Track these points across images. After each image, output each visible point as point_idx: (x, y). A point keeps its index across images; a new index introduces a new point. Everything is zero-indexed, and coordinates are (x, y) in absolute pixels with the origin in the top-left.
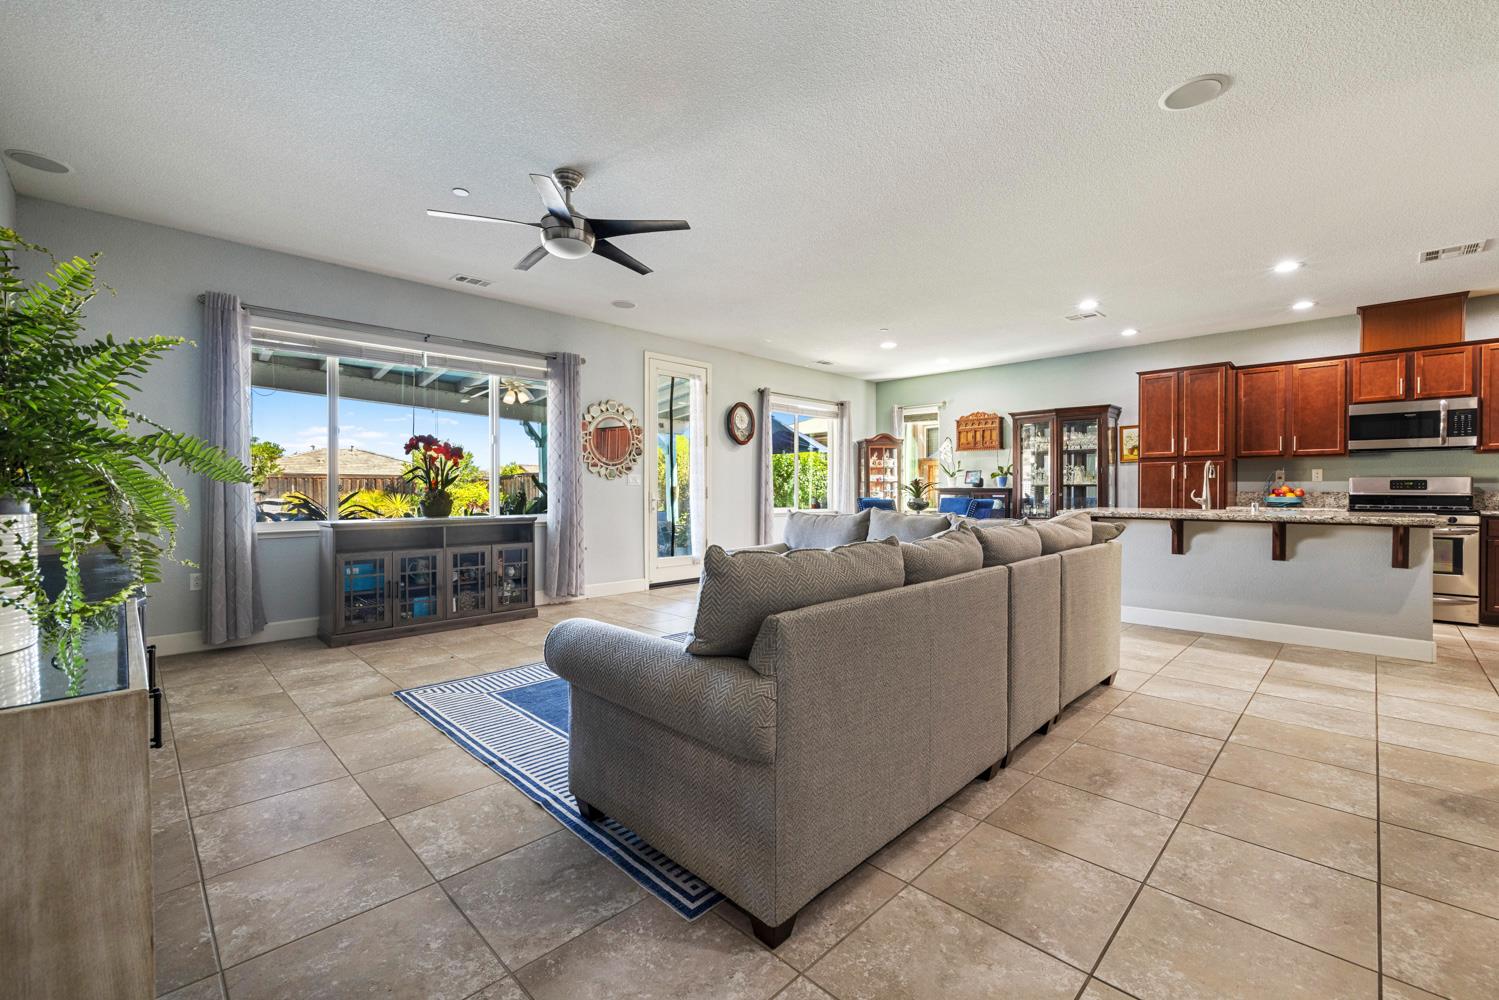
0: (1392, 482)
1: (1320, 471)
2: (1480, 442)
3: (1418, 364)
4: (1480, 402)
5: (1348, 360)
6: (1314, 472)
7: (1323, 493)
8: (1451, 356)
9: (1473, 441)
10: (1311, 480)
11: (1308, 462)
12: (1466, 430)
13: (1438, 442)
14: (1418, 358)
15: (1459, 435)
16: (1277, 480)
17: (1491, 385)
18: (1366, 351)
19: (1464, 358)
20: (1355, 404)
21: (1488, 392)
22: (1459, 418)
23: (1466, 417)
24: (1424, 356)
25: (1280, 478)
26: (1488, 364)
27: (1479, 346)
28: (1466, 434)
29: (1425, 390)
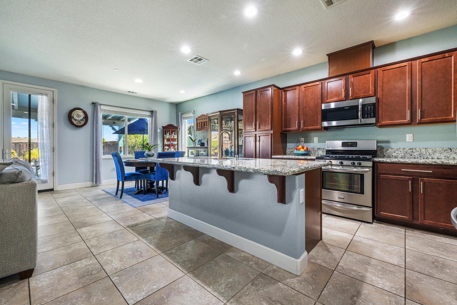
0: (343, 143)
1: (317, 138)
2: (377, 121)
3: (351, 81)
4: (378, 100)
5: (323, 81)
6: (315, 138)
7: (318, 149)
8: (364, 76)
9: (373, 120)
10: (314, 143)
11: (313, 134)
12: (370, 115)
13: (358, 122)
14: (351, 78)
15: (367, 118)
16: (301, 143)
17: (382, 90)
18: (331, 76)
19: (370, 77)
20: (326, 103)
21: (381, 94)
22: (368, 108)
23: (371, 108)
24: (353, 77)
25: (302, 141)
26: (381, 79)
27: (377, 70)
28: (371, 117)
29: (354, 95)
